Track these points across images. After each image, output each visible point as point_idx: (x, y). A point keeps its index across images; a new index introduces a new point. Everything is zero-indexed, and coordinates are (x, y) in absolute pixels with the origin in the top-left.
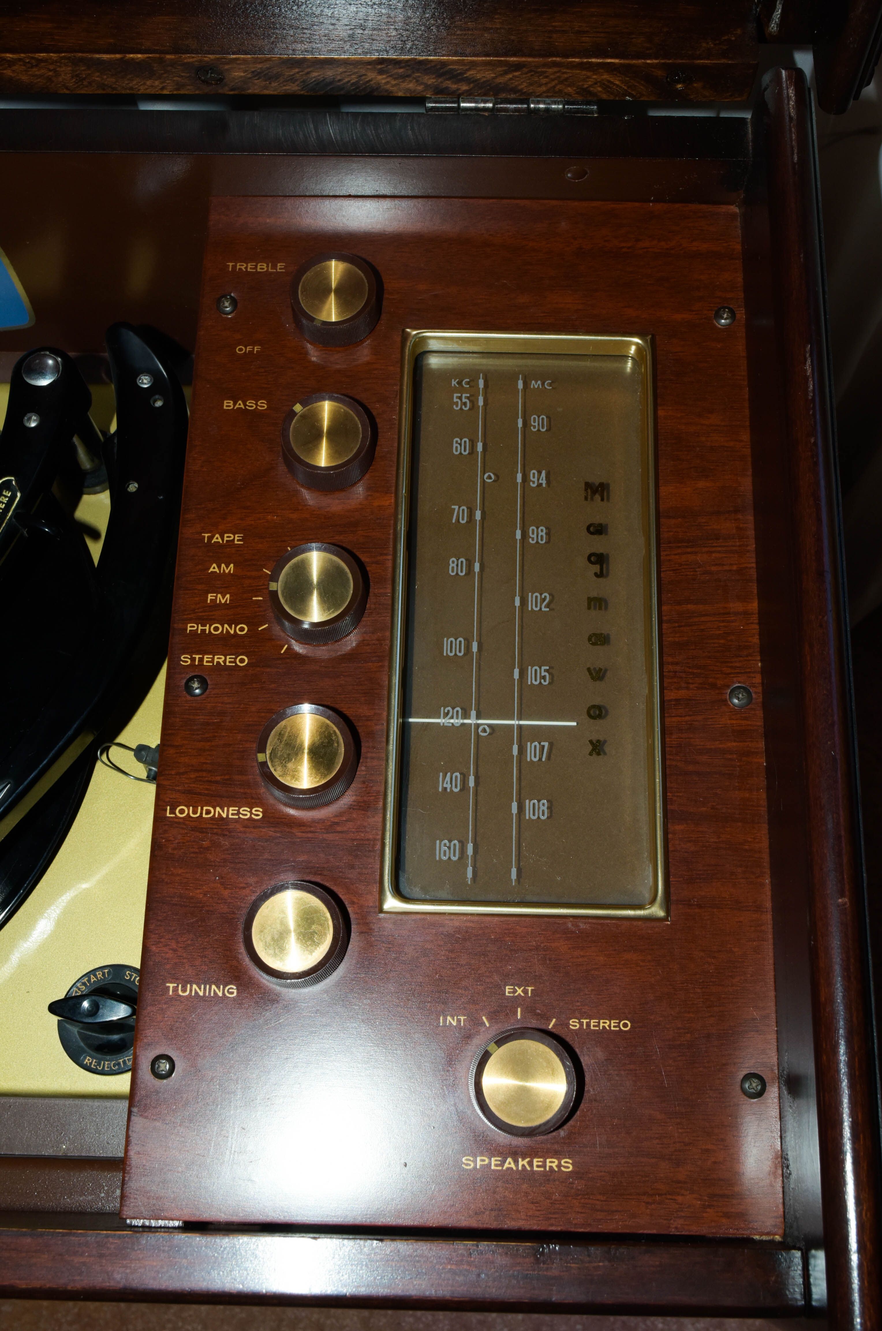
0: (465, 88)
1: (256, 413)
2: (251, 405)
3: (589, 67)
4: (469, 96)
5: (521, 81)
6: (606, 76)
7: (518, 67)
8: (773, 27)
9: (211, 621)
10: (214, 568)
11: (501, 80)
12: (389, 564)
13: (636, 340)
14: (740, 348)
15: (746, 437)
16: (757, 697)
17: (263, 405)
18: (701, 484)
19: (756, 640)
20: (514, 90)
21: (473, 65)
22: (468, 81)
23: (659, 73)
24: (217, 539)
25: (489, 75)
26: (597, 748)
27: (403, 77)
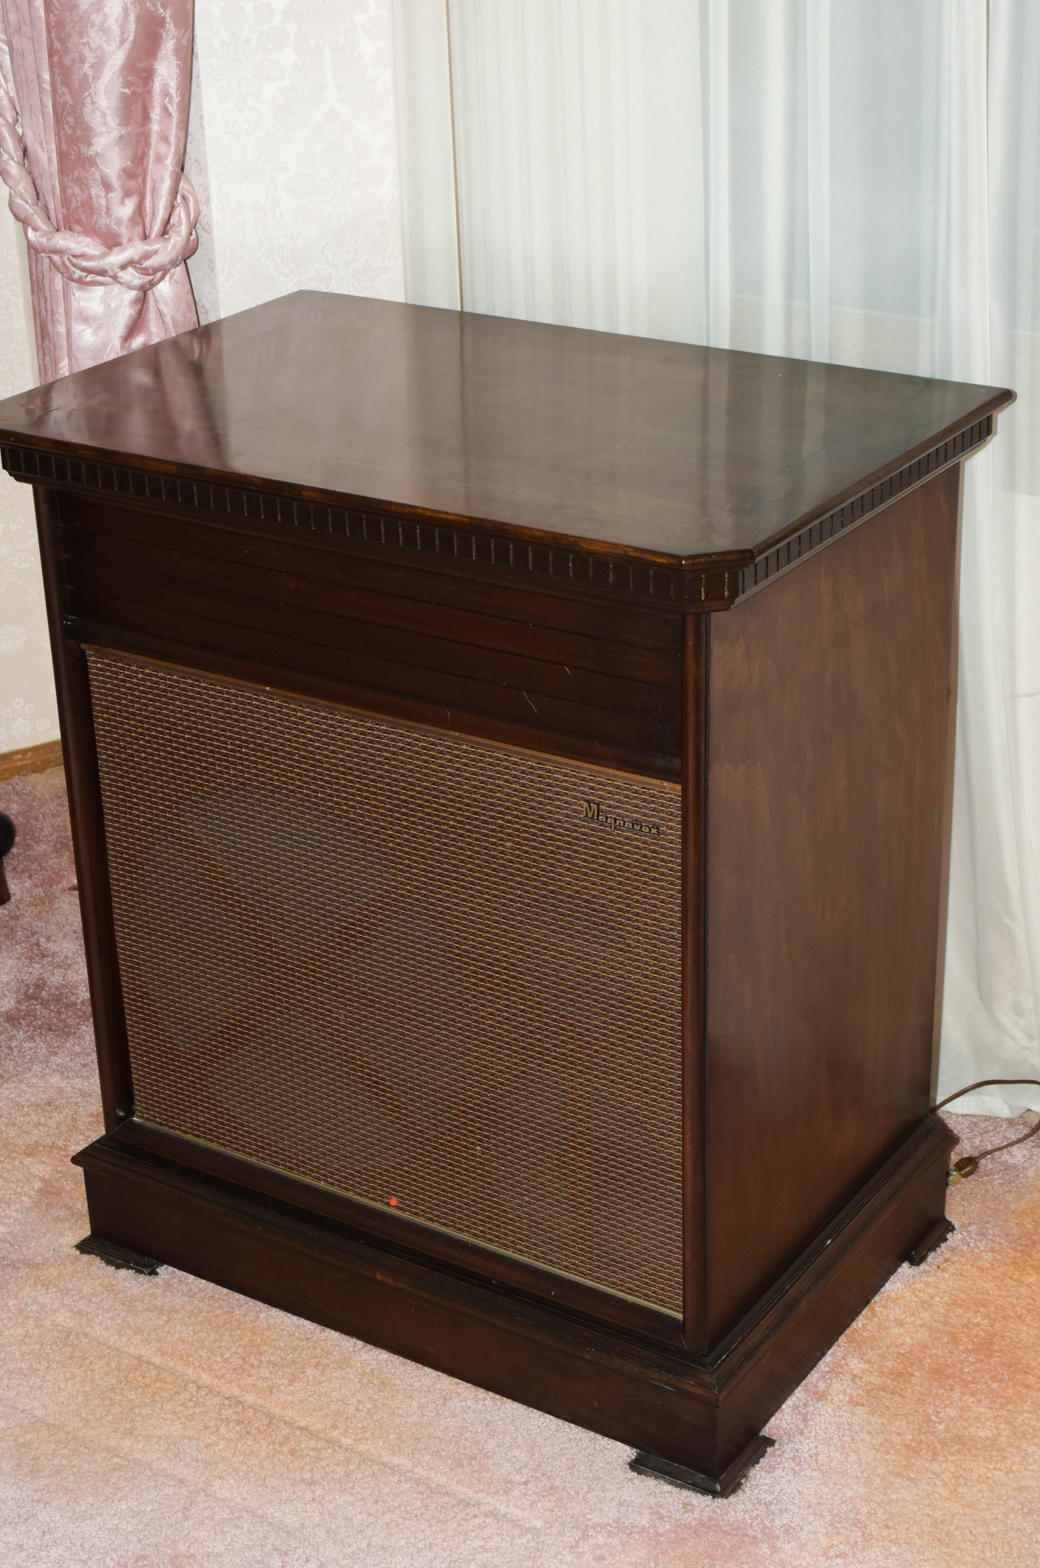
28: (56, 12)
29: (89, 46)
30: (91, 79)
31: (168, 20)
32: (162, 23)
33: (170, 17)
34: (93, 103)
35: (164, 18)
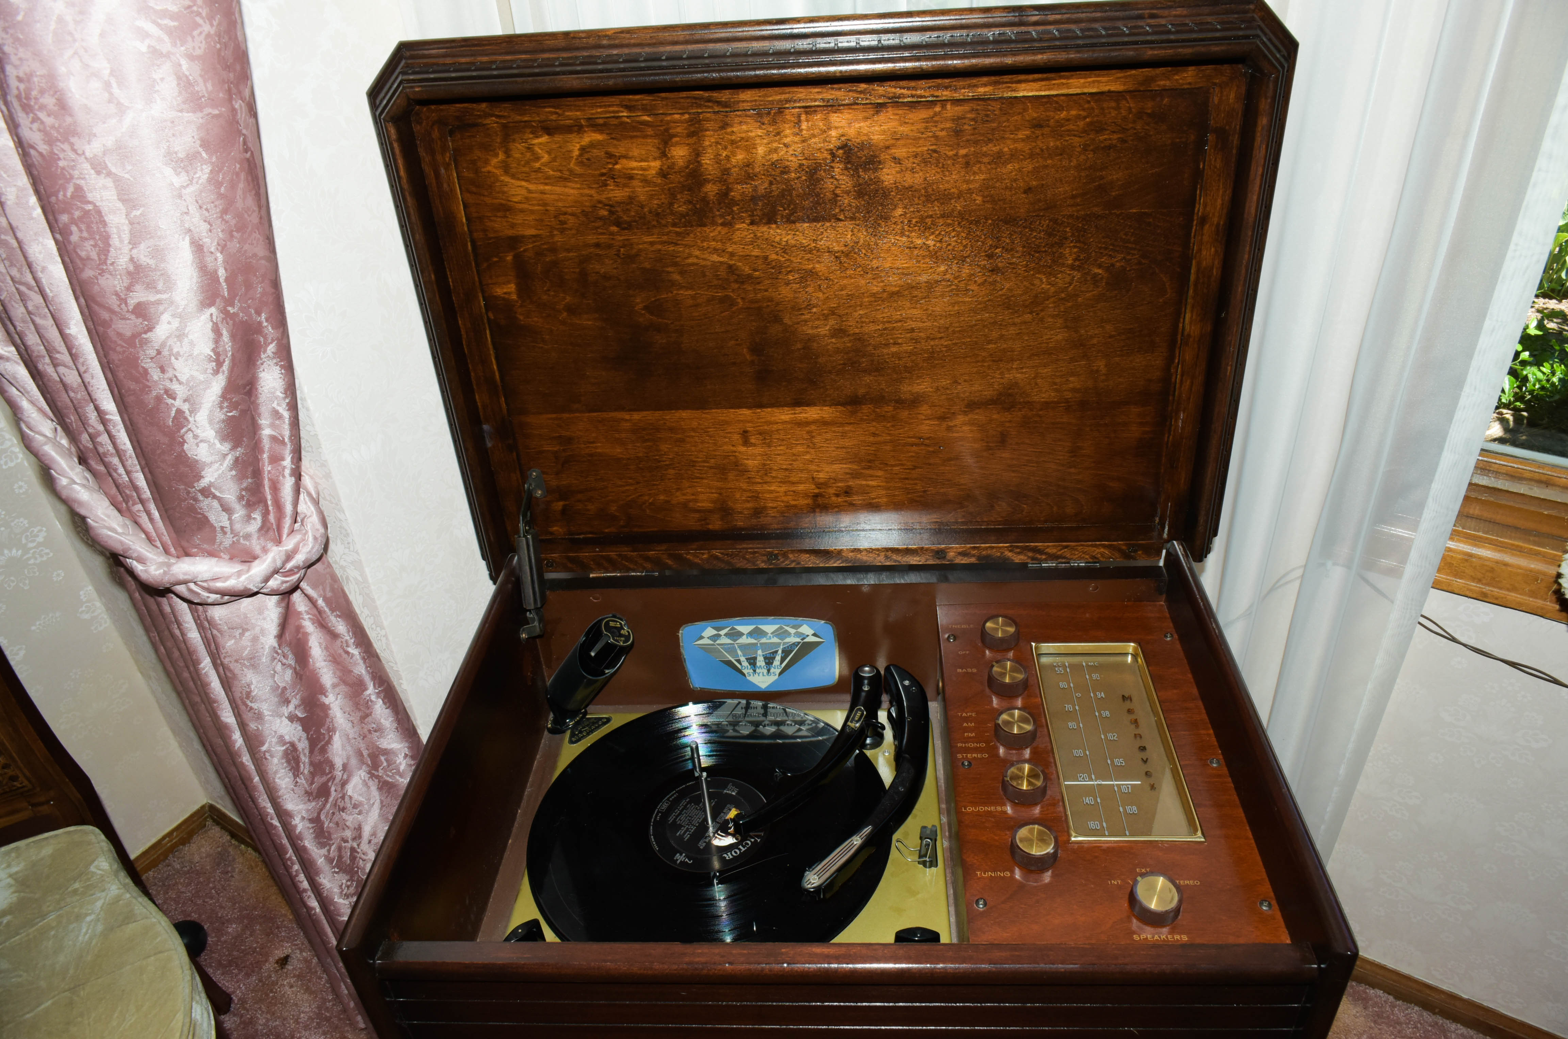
0: (1044, 557)
1: (972, 673)
2: (969, 670)
3: (1096, 546)
4: (1046, 561)
5: (1067, 553)
6: (1102, 550)
7: (1066, 547)
8: (1165, 536)
9: (968, 742)
10: (965, 725)
11: (1059, 553)
12: (1044, 721)
13: (1132, 644)
14: (1178, 646)
15: (1190, 676)
16: (1222, 762)
17: (975, 670)
18: (1175, 691)
19: (1216, 743)
20: (1065, 558)
21: (1048, 546)
22: (1046, 554)
23: (1124, 547)
24: (964, 715)
25: (1054, 551)
26: (1153, 787)
27: (1019, 553)
28: (118, 349)
29: (178, 380)
30: (187, 413)
31: (265, 324)
32: (258, 329)
33: (267, 321)
34: (196, 437)
35: (260, 323)
